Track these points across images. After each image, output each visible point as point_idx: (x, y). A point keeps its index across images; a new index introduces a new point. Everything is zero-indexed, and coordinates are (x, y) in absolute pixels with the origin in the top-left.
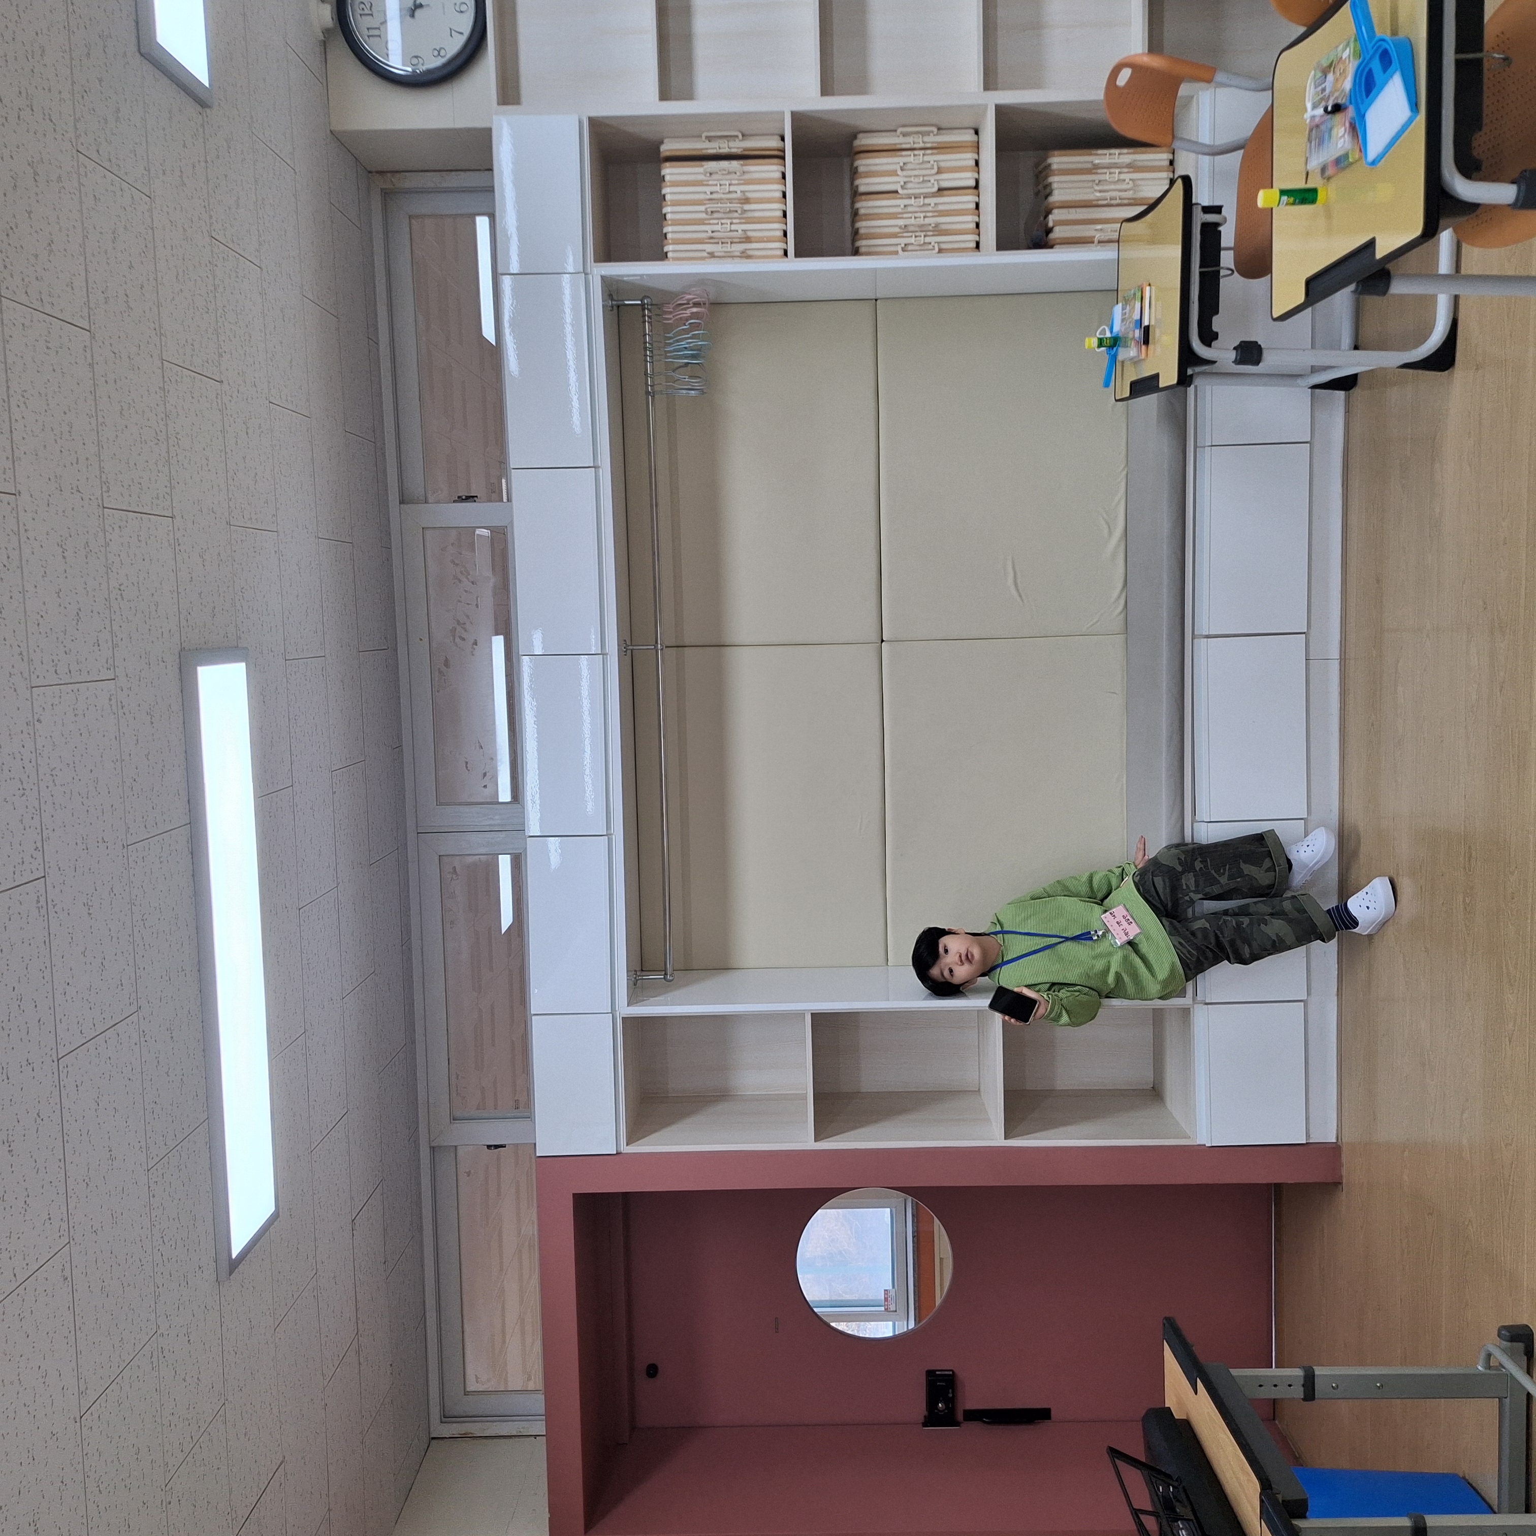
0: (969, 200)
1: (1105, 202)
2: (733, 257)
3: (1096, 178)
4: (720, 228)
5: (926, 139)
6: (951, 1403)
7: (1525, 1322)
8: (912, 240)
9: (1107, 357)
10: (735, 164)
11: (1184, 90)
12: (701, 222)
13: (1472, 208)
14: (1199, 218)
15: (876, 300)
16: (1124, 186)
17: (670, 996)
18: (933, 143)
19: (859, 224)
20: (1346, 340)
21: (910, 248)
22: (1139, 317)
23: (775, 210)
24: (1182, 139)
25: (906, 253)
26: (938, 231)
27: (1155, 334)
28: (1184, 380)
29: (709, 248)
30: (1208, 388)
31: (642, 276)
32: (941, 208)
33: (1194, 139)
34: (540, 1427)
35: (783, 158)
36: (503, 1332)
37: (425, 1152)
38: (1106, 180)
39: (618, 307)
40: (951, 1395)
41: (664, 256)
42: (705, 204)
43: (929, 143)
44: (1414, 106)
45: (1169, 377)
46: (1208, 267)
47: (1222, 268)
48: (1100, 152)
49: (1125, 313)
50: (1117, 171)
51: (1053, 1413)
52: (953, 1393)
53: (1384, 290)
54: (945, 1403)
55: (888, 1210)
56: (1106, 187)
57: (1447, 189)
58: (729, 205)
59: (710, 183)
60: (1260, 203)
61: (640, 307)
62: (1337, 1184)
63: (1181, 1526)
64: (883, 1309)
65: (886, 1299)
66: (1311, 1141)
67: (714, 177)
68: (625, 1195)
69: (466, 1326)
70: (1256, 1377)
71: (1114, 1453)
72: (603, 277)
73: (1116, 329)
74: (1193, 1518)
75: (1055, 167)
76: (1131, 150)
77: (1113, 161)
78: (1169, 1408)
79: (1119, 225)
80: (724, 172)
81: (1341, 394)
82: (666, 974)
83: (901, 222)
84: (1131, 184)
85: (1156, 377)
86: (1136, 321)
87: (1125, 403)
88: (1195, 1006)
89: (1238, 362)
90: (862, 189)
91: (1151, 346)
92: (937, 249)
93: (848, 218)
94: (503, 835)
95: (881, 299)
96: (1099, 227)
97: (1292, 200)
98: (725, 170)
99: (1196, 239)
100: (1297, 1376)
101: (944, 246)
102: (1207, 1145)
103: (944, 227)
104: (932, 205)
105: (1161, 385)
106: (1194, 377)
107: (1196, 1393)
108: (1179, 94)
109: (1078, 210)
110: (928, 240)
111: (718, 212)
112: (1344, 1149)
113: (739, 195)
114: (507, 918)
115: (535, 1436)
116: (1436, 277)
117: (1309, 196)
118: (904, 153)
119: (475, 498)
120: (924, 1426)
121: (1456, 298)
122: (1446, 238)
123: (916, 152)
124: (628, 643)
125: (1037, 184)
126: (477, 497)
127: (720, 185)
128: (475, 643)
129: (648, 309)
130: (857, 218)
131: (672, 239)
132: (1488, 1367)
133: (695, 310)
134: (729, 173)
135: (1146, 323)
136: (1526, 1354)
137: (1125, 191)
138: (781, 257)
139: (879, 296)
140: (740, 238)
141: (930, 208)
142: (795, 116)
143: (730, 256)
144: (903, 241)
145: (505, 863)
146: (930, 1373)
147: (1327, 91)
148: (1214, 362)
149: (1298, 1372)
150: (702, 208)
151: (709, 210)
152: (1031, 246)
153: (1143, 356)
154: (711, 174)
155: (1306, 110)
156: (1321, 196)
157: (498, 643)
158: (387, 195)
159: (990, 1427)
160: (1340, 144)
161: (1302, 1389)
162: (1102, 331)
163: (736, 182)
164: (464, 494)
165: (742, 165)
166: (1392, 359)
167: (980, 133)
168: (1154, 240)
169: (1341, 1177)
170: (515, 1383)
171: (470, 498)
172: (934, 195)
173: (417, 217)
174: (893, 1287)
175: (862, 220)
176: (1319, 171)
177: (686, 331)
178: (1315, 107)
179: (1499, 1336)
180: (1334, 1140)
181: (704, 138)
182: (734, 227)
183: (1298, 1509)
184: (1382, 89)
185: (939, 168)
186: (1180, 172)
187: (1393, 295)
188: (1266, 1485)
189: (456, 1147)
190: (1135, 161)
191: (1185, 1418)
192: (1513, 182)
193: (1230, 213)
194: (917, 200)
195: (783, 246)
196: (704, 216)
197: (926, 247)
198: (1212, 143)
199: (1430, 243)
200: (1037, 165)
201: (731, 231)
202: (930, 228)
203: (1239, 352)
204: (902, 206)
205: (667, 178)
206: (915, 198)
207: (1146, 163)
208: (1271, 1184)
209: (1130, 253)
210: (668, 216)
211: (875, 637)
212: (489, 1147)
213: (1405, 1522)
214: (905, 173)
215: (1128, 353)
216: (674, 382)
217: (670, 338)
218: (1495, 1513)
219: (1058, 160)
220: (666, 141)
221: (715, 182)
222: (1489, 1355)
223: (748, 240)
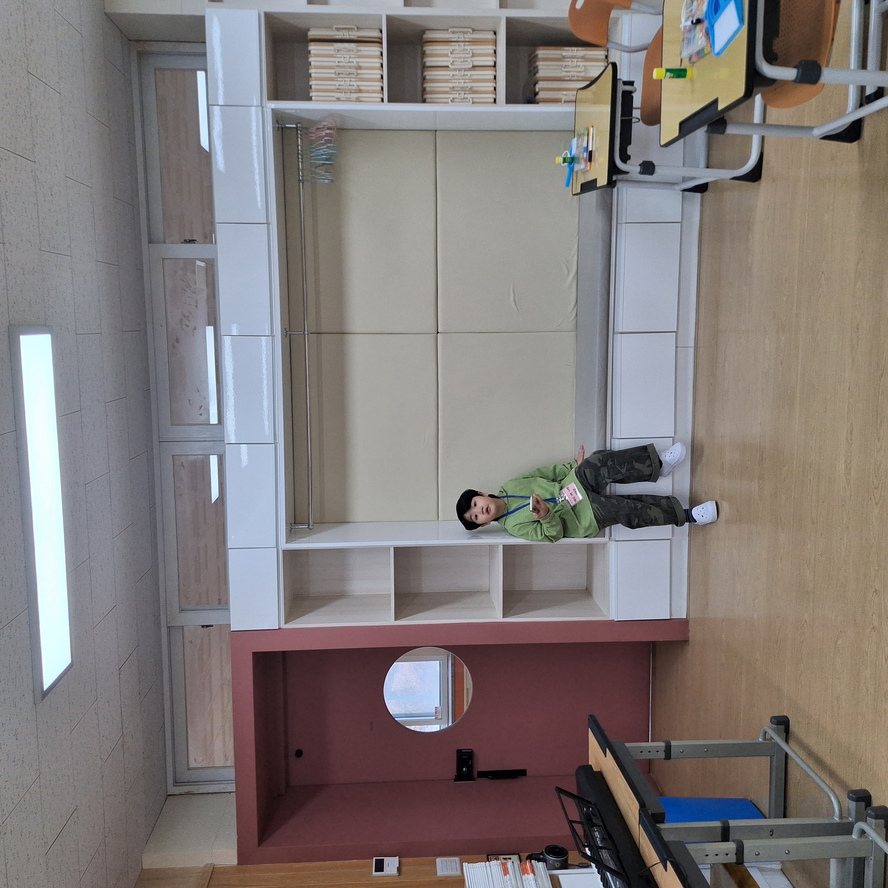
0: (489, 74)
1: (568, 78)
2: (351, 101)
3: (564, 64)
4: (344, 83)
5: (466, 36)
6: (470, 768)
7: (785, 714)
8: (457, 96)
9: (568, 170)
10: (353, 45)
11: (614, 14)
12: (332, 79)
13: (773, 81)
14: (621, 88)
15: (436, 131)
16: (579, 69)
17: (311, 538)
18: (469, 38)
19: (426, 85)
20: (702, 162)
21: (456, 100)
22: (586, 146)
23: (377, 74)
24: (614, 42)
25: (453, 103)
26: (473, 91)
27: (595, 156)
28: (611, 183)
29: (337, 95)
30: (625, 189)
31: (296, 110)
32: (473, 77)
33: (620, 42)
34: (232, 787)
35: (381, 43)
36: (212, 735)
37: (164, 630)
38: (569, 66)
39: (282, 128)
40: (470, 763)
41: (310, 99)
42: (334, 69)
43: (467, 38)
44: (741, 20)
45: (602, 181)
46: (626, 116)
47: (634, 118)
48: (566, 48)
49: (579, 143)
50: (575, 60)
51: (527, 772)
52: (471, 762)
53: (723, 132)
54: (467, 768)
55: (438, 662)
56: (569, 70)
57: (759, 71)
58: (349, 70)
59: (338, 56)
60: (655, 77)
61: (295, 130)
62: (686, 642)
63: (596, 830)
64: (434, 718)
65: (436, 712)
66: (672, 618)
67: (340, 52)
68: (284, 652)
69: (189, 731)
70: (640, 747)
71: (560, 790)
72: (273, 110)
73: (574, 152)
74: (602, 825)
75: (540, 56)
76: (583, 49)
77: (574, 54)
78: (591, 765)
79: (576, 92)
80: (346, 50)
81: (698, 195)
82: (309, 525)
83: (451, 85)
84: (583, 68)
85: (595, 181)
86: (585, 148)
87: (578, 196)
88: (610, 542)
89: (642, 173)
90: (428, 64)
91: (593, 163)
92: (471, 102)
93: (420, 80)
94: (212, 443)
95: (438, 130)
96: (565, 93)
97: (672, 75)
98: (347, 49)
99: (619, 100)
100: (662, 746)
101: (475, 100)
102: (615, 620)
103: (476, 89)
104: (469, 75)
105: (598, 185)
106: (617, 182)
107: (606, 757)
108: (611, 16)
109: (553, 82)
110: (466, 96)
111: (342, 74)
112: (690, 622)
113: (355, 64)
114: (215, 494)
115: (230, 793)
116: (751, 124)
117: (682, 73)
118: (453, 44)
119: (195, 241)
120: (455, 781)
121: (763, 138)
122: (758, 99)
123: (460, 44)
124: (288, 330)
125: (530, 67)
126: (196, 240)
127: (344, 58)
128: (195, 329)
129: (300, 131)
130: (425, 81)
131: (315, 89)
132: (765, 739)
133: (328, 131)
134: (349, 51)
135: (590, 149)
136: (785, 732)
137: (580, 72)
138: (379, 102)
139: (438, 128)
140: (355, 90)
141: (467, 77)
142: (389, 19)
143: (349, 100)
144: (452, 96)
145: (214, 460)
146: (459, 752)
147: (693, 12)
148: (627, 173)
149: (663, 744)
150: (333, 71)
151: (337, 72)
152: (526, 102)
153: (588, 168)
154: (338, 51)
155: (681, 23)
156: (689, 73)
157: (210, 330)
158: (141, 55)
159: (492, 781)
160: (700, 42)
161: (664, 753)
162: (565, 154)
163: (353, 56)
164: (188, 238)
165: (357, 46)
166: (727, 174)
167: (497, 34)
168: (596, 101)
169: (688, 637)
170: (219, 762)
171: (192, 241)
172: (470, 69)
173: (161, 69)
174: (440, 705)
175: (428, 83)
176: (687, 59)
177: (323, 144)
178: (686, 20)
179: (771, 722)
180: (685, 617)
181: (334, 29)
182: (352, 83)
183: (659, 818)
184: (723, 10)
185: (473, 54)
186: (611, 60)
187: (729, 135)
188: (643, 806)
189: (183, 627)
190: (586, 54)
191: (599, 770)
192: (795, 67)
193: (639, 86)
194: (460, 72)
195: (381, 96)
196: (334, 76)
197: (465, 100)
198: (629, 46)
199: (748, 102)
200: (530, 55)
201: (350, 85)
202: (468, 89)
203: (642, 167)
204: (451, 75)
205: (312, 52)
206: (459, 71)
207: (592, 57)
208: (650, 642)
209: (582, 108)
210: (313, 75)
211: (434, 330)
212: (203, 626)
213: (718, 824)
214: (453, 56)
215: (580, 166)
216: (316, 175)
217: (313, 148)
218: (766, 818)
219: (542, 52)
220: (311, 29)
221: (340, 56)
222: (765, 733)
223: (360, 91)
